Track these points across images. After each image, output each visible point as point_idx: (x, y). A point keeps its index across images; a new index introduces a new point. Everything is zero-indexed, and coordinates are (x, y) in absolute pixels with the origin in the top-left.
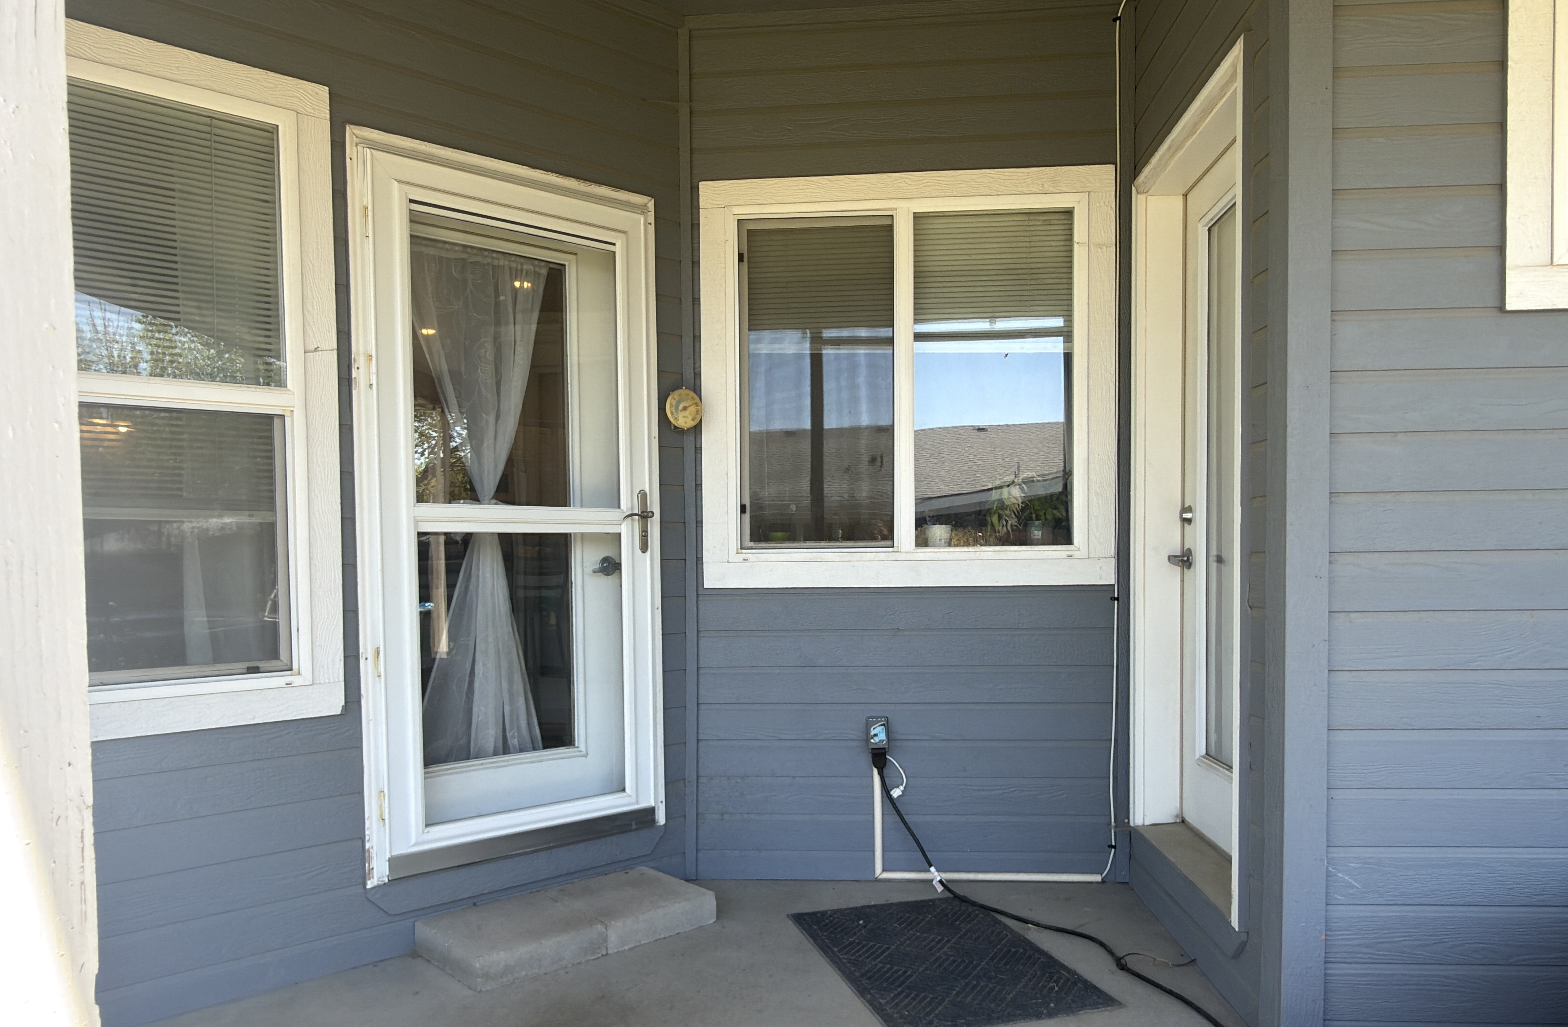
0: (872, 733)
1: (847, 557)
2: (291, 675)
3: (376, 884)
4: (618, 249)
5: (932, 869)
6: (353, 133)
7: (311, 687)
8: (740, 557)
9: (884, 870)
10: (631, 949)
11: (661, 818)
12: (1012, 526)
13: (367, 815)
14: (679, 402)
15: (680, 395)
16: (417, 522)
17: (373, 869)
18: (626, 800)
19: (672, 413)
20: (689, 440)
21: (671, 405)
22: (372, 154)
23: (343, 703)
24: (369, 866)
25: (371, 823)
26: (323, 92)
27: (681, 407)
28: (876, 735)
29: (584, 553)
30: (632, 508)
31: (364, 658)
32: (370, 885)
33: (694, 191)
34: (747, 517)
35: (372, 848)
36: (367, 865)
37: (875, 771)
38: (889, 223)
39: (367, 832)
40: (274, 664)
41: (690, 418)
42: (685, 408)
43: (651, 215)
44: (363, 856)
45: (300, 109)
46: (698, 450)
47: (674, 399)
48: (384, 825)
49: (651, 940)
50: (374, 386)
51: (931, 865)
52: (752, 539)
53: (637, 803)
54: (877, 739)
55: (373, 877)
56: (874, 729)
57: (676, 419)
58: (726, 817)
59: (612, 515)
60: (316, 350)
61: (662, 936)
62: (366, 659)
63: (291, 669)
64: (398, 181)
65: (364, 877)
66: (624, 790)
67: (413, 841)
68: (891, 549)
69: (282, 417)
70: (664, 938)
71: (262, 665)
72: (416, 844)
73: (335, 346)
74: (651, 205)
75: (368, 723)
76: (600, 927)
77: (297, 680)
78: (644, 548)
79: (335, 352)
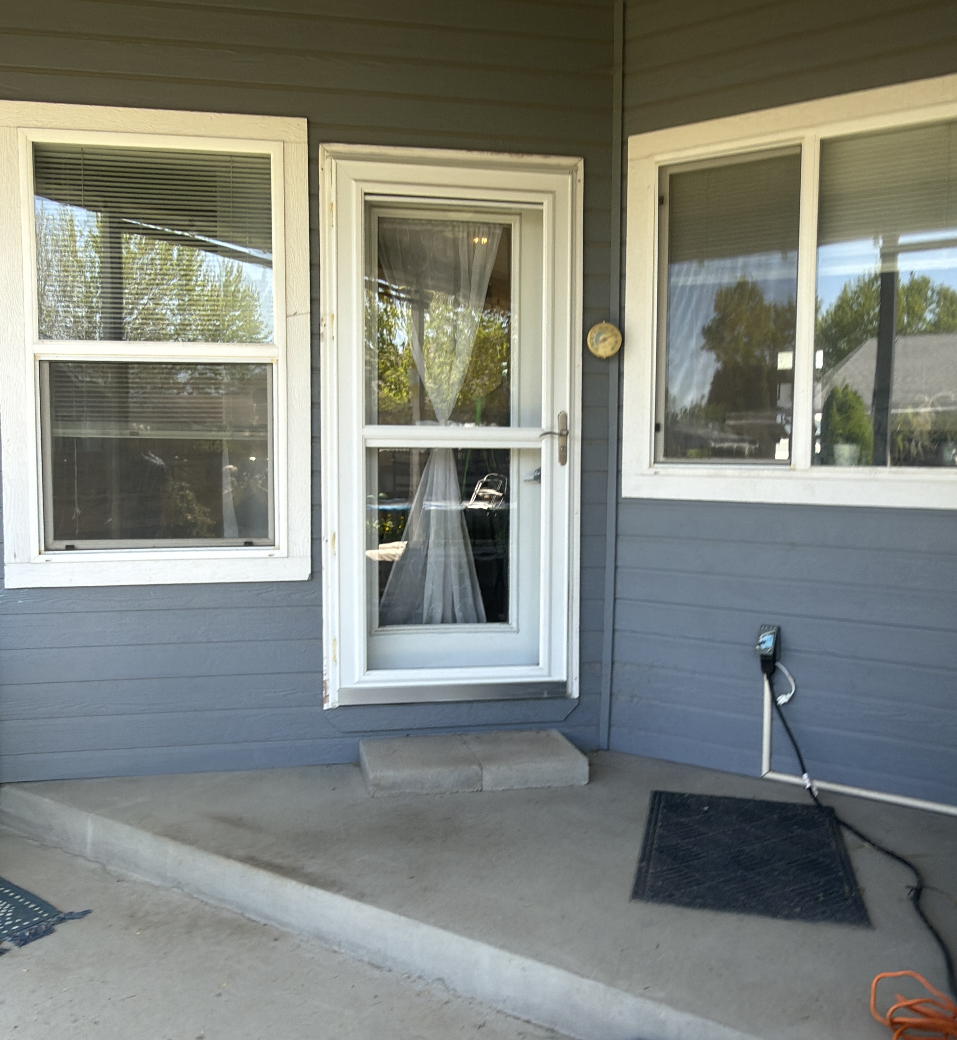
0: (761, 640)
1: (746, 473)
2: (274, 549)
3: (330, 707)
4: (546, 209)
5: (805, 776)
6: (325, 149)
7: (286, 559)
8: (652, 471)
9: (771, 770)
10: (503, 791)
11: (574, 691)
12: (923, 447)
13: (325, 655)
14: (599, 335)
15: (600, 328)
16: (365, 440)
17: (328, 696)
18: (539, 673)
19: (592, 345)
20: (614, 367)
21: (591, 339)
22: (336, 164)
23: (309, 572)
24: (326, 693)
25: (328, 662)
26: (303, 122)
27: (601, 338)
28: (763, 642)
29: (521, 464)
30: (552, 426)
31: (325, 540)
32: (326, 707)
33: (624, 144)
34: (662, 435)
35: (328, 680)
36: (324, 692)
37: (765, 677)
38: (798, 151)
39: (324, 668)
40: (264, 541)
41: (610, 348)
42: (605, 340)
43: (580, 175)
44: (321, 685)
45: (286, 139)
46: (620, 375)
47: (595, 332)
48: (336, 664)
49: (524, 787)
50: (335, 338)
51: (804, 772)
52: (666, 454)
53: (550, 675)
54: (763, 646)
55: (328, 701)
56: (763, 637)
57: (597, 349)
58: (636, 700)
59: (535, 433)
60: (295, 314)
61: (534, 786)
62: (327, 541)
63: (274, 545)
64: (356, 180)
65: (322, 701)
66: (538, 664)
67: (357, 679)
68: (788, 467)
69: (271, 364)
70: (535, 788)
71: (255, 541)
72: (359, 682)
73: (309, 310)
74: (580, 163)
75: (327, 588)
76: (475, 767)
77: (276, 553)
78: (563, 460)
79: (309, 316)
